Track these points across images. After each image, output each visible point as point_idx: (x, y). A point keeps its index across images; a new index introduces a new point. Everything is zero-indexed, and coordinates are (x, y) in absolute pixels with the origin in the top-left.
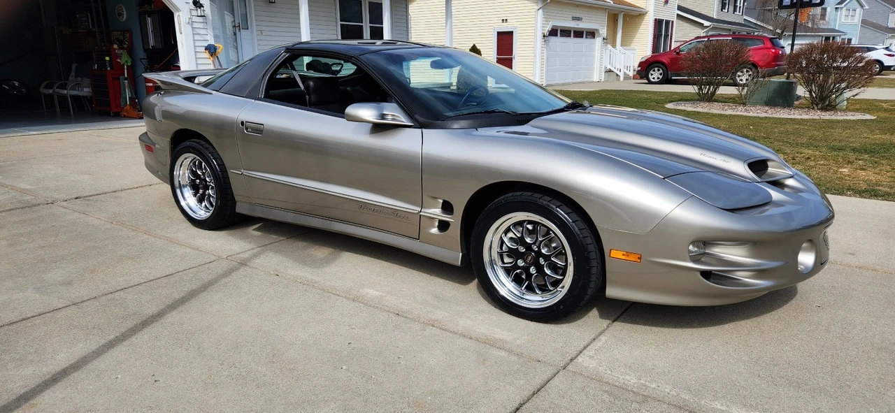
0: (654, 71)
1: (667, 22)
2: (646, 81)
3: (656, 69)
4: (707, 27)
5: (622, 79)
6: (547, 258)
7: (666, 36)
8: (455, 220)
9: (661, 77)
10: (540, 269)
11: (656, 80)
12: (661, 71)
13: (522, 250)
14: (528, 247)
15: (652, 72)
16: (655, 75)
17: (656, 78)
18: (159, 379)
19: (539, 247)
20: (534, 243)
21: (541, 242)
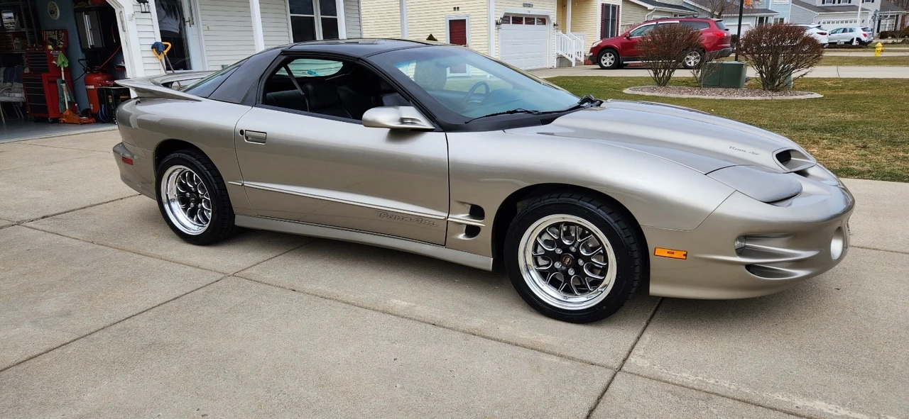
0: (606, 56)
1: (614, 7)
2: (598, 67)
3: (608, 54)
4: (651, 10)
5: (574, 65)
6: (587, 259)
7: (613, 21)
8: (486, 225)
9: (612, 62)
10: (579, 270)
11: (608, 65)
12: (613, 56)
13: (559, 251)
14: (566, 249)
15: (603, 57)
16: (607, 60)
17: (608, 63)
18: (205, 413)
19: (578, 248)
20: (573, 245)
21: (580, 243)
